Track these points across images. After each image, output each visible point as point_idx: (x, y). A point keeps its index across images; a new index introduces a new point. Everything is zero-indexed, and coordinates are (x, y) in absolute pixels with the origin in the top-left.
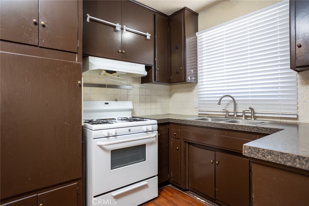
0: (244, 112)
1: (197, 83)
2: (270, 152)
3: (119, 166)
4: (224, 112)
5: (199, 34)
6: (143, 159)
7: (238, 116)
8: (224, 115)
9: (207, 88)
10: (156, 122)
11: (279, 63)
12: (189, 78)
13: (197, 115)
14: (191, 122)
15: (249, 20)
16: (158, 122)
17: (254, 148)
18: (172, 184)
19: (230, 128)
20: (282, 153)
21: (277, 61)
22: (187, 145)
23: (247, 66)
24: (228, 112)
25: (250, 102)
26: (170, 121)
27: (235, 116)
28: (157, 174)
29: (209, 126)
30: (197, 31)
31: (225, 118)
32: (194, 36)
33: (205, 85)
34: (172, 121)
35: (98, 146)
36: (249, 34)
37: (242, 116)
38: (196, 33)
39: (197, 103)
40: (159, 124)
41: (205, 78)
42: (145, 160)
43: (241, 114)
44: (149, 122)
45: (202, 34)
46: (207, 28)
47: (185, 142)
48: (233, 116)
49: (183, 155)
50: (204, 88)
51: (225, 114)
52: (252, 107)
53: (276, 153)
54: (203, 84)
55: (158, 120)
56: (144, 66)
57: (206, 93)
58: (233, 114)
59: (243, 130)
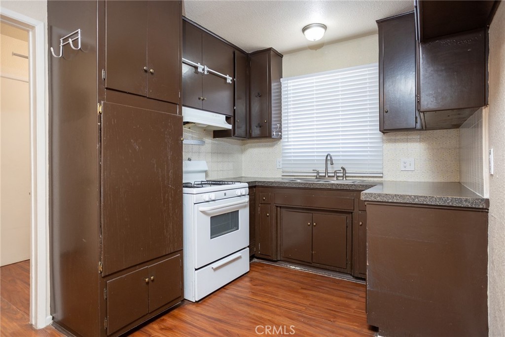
0: (335, 172)
1: (281, 139)
2: (379, 195)
3: (215, 236)
4: (314, 173)
5: (285, 81)
6: (235, 228)
7: (329, 176)
8: (314, 176)
9: (294, 145)
10: (247, 185)
11: (368, 124)
12: (274, 133)
13: (281, 177)
14: (286, 184)
15: (341, 75)
16: (249, 185)
17: (369, 194)
18: (258, 258)
19: (329, 187)
20: (387, 195)
21: (366, 122)
22: (279, 209)
23: (339, 123)
24: (318, 173)
25: (341, 162)
26: (257, 184)
27: (327, 176)
28: (249, 245)
29: (306, 187)
30: (282, 78)
31: (316, 179)
32: (278, 82)
33: (291, 141)
34: (260, 184)
35: (201, 211)
36: (341, 90)
37: (333, 177)
38: (281, 79)
39: (281, 162)
40: (249, 187)
41: (291, 134)
42: (238, 229)
43: (333, 175)
44: (238, 185)
45: (289, 81)
46: (294, 75)
47: (277, 207)
48: (325, 176)
49: (274, 221)
50: (291, 145)
51: (316, 174)
52: (344, 167)
53: (383, 195)
54: (289, 140)
55: (248, 183)
56: (225, 116)
57: (292, 151)
58: (324, 175)
59: (342, 188)
